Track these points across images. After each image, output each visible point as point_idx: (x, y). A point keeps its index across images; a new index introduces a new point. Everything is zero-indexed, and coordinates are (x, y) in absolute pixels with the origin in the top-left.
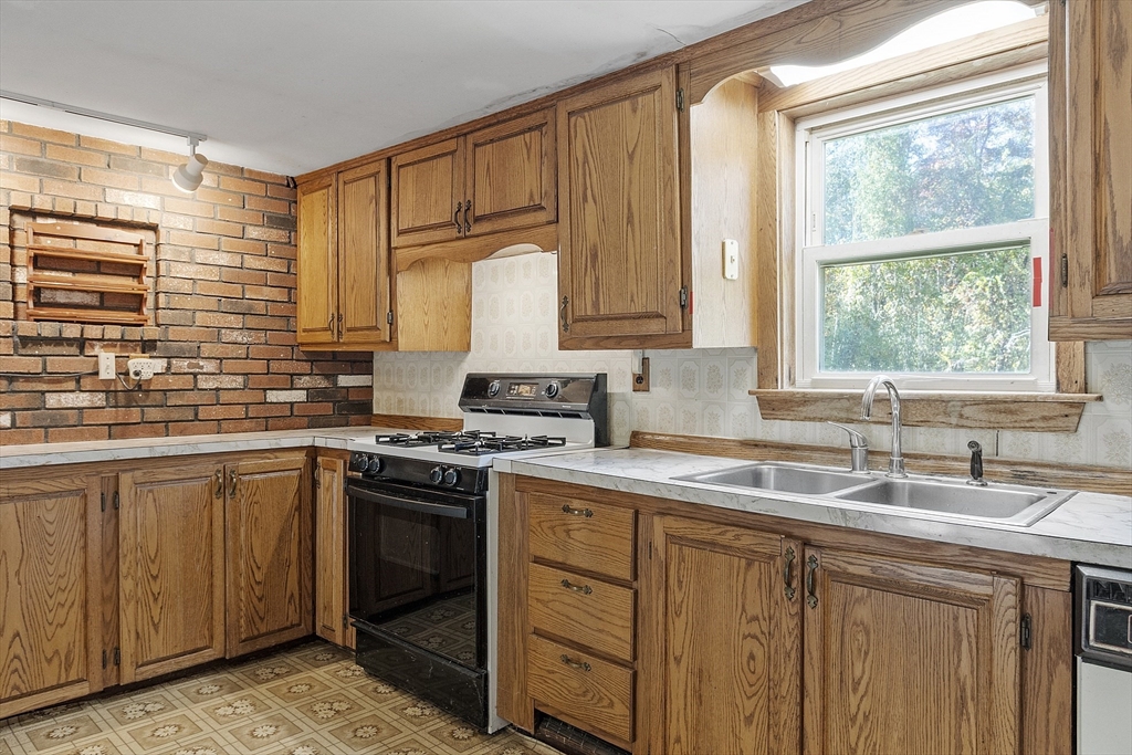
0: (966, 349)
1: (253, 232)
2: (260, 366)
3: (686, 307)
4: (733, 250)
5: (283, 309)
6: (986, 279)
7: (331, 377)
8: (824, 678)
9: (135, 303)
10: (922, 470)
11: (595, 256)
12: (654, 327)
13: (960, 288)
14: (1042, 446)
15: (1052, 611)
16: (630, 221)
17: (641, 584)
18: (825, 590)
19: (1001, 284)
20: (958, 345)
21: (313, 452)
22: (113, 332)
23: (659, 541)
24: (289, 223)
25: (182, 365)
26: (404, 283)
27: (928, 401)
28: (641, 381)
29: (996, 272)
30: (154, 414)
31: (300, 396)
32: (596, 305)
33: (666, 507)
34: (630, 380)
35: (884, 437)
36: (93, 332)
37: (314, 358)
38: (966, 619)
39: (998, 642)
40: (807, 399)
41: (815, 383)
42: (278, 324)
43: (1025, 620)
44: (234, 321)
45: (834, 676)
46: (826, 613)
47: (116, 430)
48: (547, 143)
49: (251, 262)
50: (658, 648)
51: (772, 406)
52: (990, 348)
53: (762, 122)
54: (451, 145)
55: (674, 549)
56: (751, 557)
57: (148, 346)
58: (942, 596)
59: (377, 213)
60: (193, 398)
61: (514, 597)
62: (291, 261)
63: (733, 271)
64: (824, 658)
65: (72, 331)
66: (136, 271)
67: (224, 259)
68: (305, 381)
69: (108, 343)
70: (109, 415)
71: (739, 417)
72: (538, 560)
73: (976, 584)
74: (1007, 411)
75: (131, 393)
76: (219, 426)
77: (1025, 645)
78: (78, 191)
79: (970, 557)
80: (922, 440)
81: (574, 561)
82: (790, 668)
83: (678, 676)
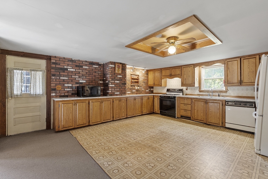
0: (216, 85)
1: (145, 75)
2: (145, 88)
3: (194, 83)
4: (197, 79)
5: (147, 82)
6: (219, 74)
7: (150, 89)
8: (208, 109)
9: (137, 82)
10: (214, 96)
11: (185, 79)
12: (191, 85)
13: (215, 75)
14: (224, 94)
15: (224, 103)
16: (189, 76)
17: (192, 104)
18: (208, 103)
19: (222, 74)
20: (214, 84)
21: (154, 96)
22: (137, 85)
23: (194, 101)
24: (147, 74)
25: (140, 88)
26: (163, 80)
27: (215, 91)
28: (187, 89)
29: (221, 73)
30: (139, 92)
31: (148, 91)
32: (186, 83)
33: (194, 98)
34: (185, 89)
35: (211, 94)
36: (135, 85)
37: (149, 87)
38: (218, 104)
39: (221, 105)
40: (204, 91)
41: (204, 89)
42: (147, 84)
43: (222, 104)
44: (144, 84)
45: (209, 109)
46: (208, 105)
47: (137, 94)
48: (180, 69)
49: (145, 78)
50: (194, 109)
51: (200, 91)
52: (220, 85)
53: (200, 68)
54: (169, 69)
55: (195, 101)
56: (202, 101)
57: (138, 86)
58: (217, 103)
59: (160, 74)
60: (141, 91)
61: (178, 107)
62: (148, 78)
63: (197, 80)
64: (208, 108)
65: (134, 85)
66: (137, 79)
67: (143, 78)
68: (149, 89)
69: (136, 86)
70: (136, 92)
71: (197, 92)
72: (181, 103)
73: (219, 102)
74: (221, 92)
75: (137, 90)
76: (143, 93)
77: (222, 105)
78: (134, 73)
79: (219, 100)
80: (214, 94)
81: (185, 103)
82: (205, 109)
83: (195, 111)
